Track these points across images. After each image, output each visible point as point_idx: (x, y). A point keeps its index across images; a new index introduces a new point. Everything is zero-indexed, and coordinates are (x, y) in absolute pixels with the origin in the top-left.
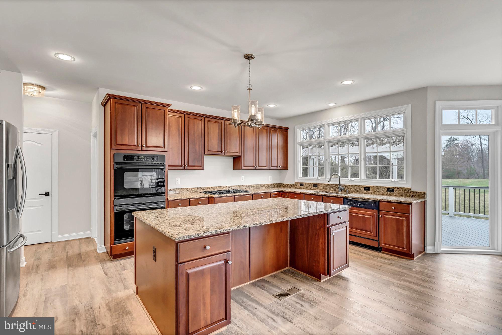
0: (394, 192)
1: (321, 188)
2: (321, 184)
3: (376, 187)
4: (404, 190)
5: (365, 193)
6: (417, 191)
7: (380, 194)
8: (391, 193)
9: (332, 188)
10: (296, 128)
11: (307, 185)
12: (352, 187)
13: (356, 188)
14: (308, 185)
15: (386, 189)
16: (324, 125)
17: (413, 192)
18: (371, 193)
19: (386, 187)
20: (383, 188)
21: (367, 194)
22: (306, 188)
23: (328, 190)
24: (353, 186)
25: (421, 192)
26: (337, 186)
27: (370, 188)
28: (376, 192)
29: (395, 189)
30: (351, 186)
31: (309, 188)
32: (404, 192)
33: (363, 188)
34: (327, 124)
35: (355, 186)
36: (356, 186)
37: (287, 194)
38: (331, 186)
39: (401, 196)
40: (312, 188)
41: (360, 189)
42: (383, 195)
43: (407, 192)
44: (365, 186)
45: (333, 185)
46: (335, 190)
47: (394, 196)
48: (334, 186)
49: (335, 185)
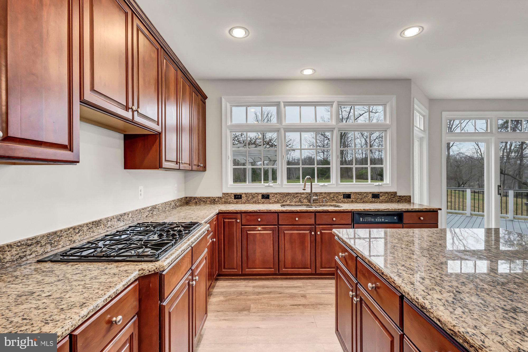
0: (380, 198)
1: (276, 200)
2: (276, 194)
3: (359, 192)
4: (390, 194)
5: (345, 203)
6: (403, 195)
7: (363, 202)
8: (376, 199)
9: (295, 199)
10: (223, 100)
11: (248, 196)
12: (326, 195)
13: (332, 196)
14: (250, 197)
15: (370, 195)
16: (279, 102)
17: (400, 196)
18: (352, 201)
19: (370, 193)
20: (367, 193)
21: (347, 203)
22: (248, 202)
23: (288, 202)
24: (328, 193)
25: (407, 196)
26: (303, 196)
27: (351, 195)
28: (358, 200)
29: (380, 195)
30: (325, 193)
31: (252, 202)
32: (390, 197)
33: (341, 196)
34: (284, 102)
35: (330, 193)
36: (333, 193)
37: (239, 216)
38: (294, 196)
39: (387, 202)
40: (260, 202)
41: (337, 197)
42: (366, 202)
43: (393, 197)
44: (345, 193)
45: (297, 193)
46: (300, 201)
47: (380, 202)
48: (298, 195)
49: (301, 193)
